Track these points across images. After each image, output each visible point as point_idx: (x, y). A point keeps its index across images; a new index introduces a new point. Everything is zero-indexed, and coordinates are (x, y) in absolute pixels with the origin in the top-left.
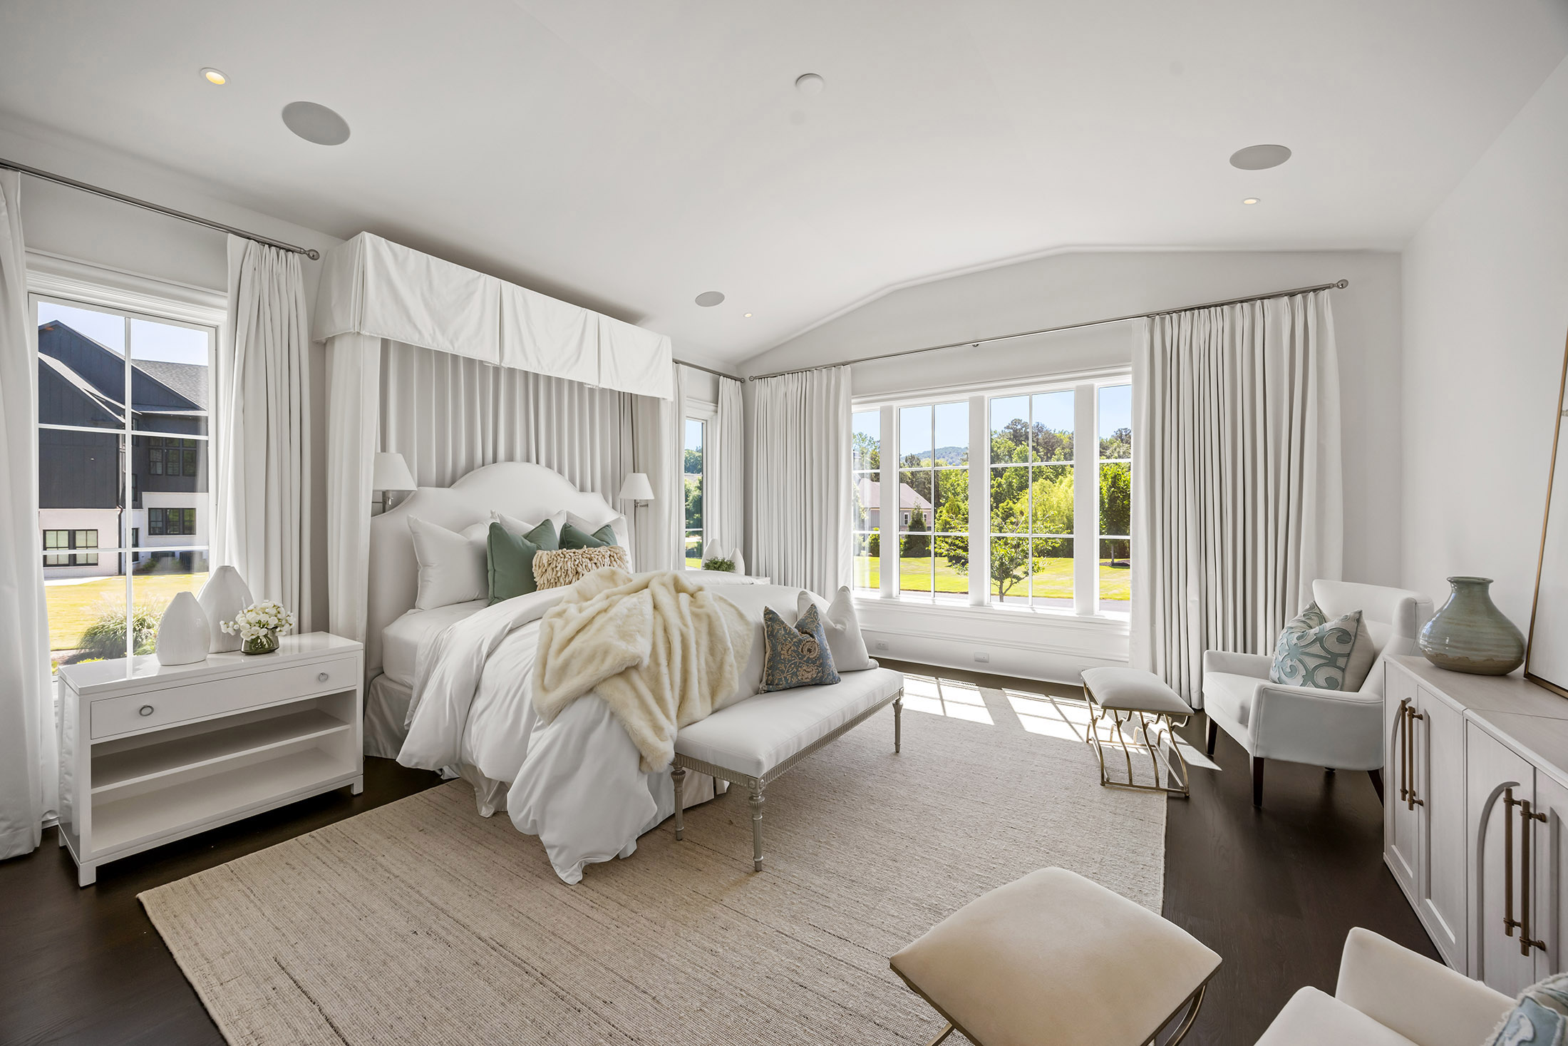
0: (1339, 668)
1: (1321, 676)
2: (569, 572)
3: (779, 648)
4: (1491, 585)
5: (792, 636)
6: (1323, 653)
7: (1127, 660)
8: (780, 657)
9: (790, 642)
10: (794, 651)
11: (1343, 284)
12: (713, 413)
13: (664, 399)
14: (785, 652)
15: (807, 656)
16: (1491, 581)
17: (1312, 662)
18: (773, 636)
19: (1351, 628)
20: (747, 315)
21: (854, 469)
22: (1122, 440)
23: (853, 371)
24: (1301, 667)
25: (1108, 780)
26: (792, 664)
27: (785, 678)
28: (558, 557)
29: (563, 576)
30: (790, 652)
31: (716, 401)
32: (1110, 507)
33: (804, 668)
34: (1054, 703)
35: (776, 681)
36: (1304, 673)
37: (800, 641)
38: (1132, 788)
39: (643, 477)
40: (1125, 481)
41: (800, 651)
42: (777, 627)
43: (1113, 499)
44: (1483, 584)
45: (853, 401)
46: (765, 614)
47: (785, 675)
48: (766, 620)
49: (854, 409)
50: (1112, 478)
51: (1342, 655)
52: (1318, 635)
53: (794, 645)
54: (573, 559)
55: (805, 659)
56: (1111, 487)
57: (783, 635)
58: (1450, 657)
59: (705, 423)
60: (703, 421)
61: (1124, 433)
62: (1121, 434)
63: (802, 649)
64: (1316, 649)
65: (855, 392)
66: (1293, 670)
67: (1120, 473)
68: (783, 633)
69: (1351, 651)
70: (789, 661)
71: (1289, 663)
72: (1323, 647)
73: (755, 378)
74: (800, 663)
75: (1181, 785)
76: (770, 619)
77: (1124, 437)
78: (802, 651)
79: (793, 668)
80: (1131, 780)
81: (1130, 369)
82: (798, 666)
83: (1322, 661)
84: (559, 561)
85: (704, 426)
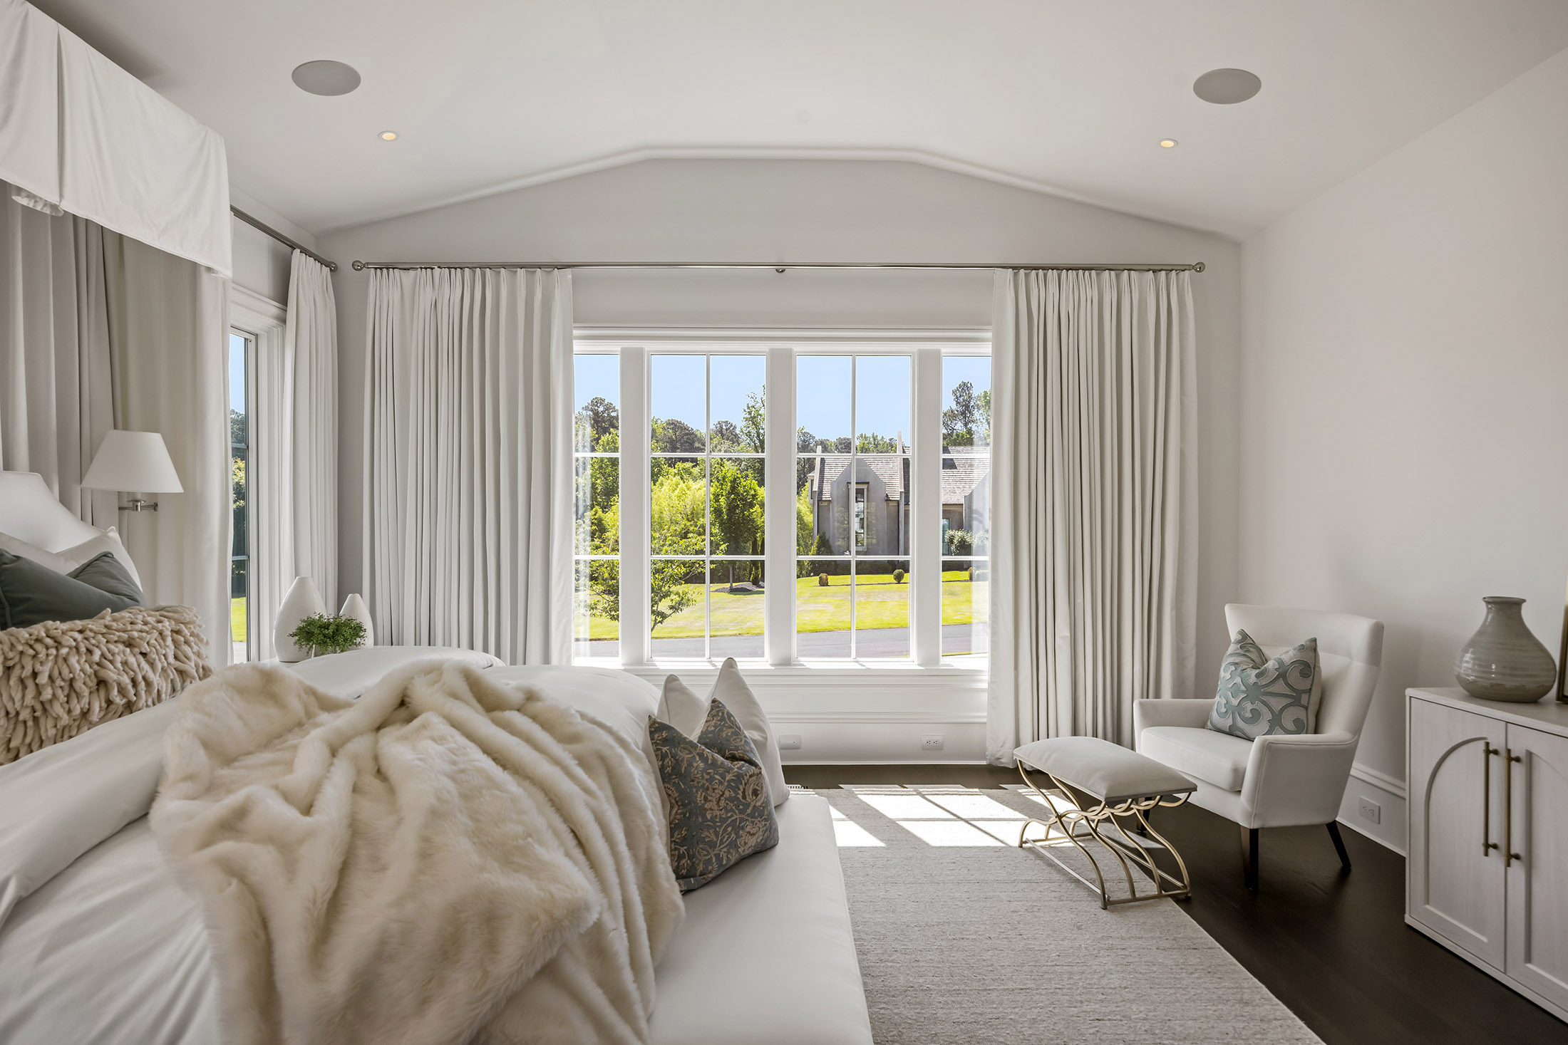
0: (1303, 706)
1: (1288, 721)
2: (79, 685)
3: (699, 798)
4: (1524, 606)
5: (721, 771)
6: (1288, 692)
7: (985, 720)
8: (704, 817)
9: (721, 783)
10: (731, 799)
11: (1200, 268)
12: (273, 322)
13: (209, 269)
14: (713, 805)
15: (753, 804)
16: (1524, 601)
17: (1277, 704)
18: (679, 775)
19: (1308, 657)
20: (387, 136)
21: (577, 451)
22: (723, 435)
23: (575, 281)
24: (1265, 710)
25: (1108, 900)
26: (728, 826)
27: (717, 856)
28: (38, 647)
29: (63, 698)
30: (722, 803)
31: (282, 297)
32: (730, 518)
33: (747, 829)
34: (919, 794)
35: (701, 868)
36: (1270, 717)
37: (739, 777)
38: (1137, 903)
39: (155, 443)
40: (745, 486)
41: (740, 796)
42: (684, 756)
43: (732, 508)
44: (1517, 604)
45: (576, 332)
46: (651, 733)
47: (716, 852)
48: (655, 744)
49: (578, 346)
50: (731, 482)
51: (1304, 692)
52: (1281, 670)
53: (729, 786)
54: (83, 649)
55: (749, 811)
56: (730, 493)
57: (704, 771)
58: (1507, 687)
59: (252, 339)
60: (248, 336)
61: (724, 427)
62: (721, 428)
63: (744, 792)
64: (1280, 687)
65: (580, 318)
66: (1256, 715)
67: (739, 476)
68: (702, 765)
69: (1312, 685)
70: (723, 820)
71: (1249, 706)
72: (1287, 684)
73: (366, 265)
74: (742, 820)
75: (1179, 884)
76: (665, 741)
77: (724, 432)
78: (744, 797)
79: (730, 834)
80: (1133, 892)
81: (989, 335)
82: (737, 828)
83: (1288, 701)
84: (42, 656)
85: (252, 346)
